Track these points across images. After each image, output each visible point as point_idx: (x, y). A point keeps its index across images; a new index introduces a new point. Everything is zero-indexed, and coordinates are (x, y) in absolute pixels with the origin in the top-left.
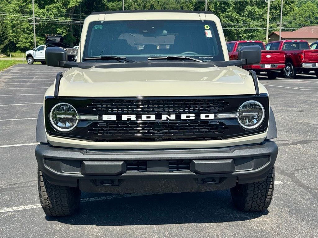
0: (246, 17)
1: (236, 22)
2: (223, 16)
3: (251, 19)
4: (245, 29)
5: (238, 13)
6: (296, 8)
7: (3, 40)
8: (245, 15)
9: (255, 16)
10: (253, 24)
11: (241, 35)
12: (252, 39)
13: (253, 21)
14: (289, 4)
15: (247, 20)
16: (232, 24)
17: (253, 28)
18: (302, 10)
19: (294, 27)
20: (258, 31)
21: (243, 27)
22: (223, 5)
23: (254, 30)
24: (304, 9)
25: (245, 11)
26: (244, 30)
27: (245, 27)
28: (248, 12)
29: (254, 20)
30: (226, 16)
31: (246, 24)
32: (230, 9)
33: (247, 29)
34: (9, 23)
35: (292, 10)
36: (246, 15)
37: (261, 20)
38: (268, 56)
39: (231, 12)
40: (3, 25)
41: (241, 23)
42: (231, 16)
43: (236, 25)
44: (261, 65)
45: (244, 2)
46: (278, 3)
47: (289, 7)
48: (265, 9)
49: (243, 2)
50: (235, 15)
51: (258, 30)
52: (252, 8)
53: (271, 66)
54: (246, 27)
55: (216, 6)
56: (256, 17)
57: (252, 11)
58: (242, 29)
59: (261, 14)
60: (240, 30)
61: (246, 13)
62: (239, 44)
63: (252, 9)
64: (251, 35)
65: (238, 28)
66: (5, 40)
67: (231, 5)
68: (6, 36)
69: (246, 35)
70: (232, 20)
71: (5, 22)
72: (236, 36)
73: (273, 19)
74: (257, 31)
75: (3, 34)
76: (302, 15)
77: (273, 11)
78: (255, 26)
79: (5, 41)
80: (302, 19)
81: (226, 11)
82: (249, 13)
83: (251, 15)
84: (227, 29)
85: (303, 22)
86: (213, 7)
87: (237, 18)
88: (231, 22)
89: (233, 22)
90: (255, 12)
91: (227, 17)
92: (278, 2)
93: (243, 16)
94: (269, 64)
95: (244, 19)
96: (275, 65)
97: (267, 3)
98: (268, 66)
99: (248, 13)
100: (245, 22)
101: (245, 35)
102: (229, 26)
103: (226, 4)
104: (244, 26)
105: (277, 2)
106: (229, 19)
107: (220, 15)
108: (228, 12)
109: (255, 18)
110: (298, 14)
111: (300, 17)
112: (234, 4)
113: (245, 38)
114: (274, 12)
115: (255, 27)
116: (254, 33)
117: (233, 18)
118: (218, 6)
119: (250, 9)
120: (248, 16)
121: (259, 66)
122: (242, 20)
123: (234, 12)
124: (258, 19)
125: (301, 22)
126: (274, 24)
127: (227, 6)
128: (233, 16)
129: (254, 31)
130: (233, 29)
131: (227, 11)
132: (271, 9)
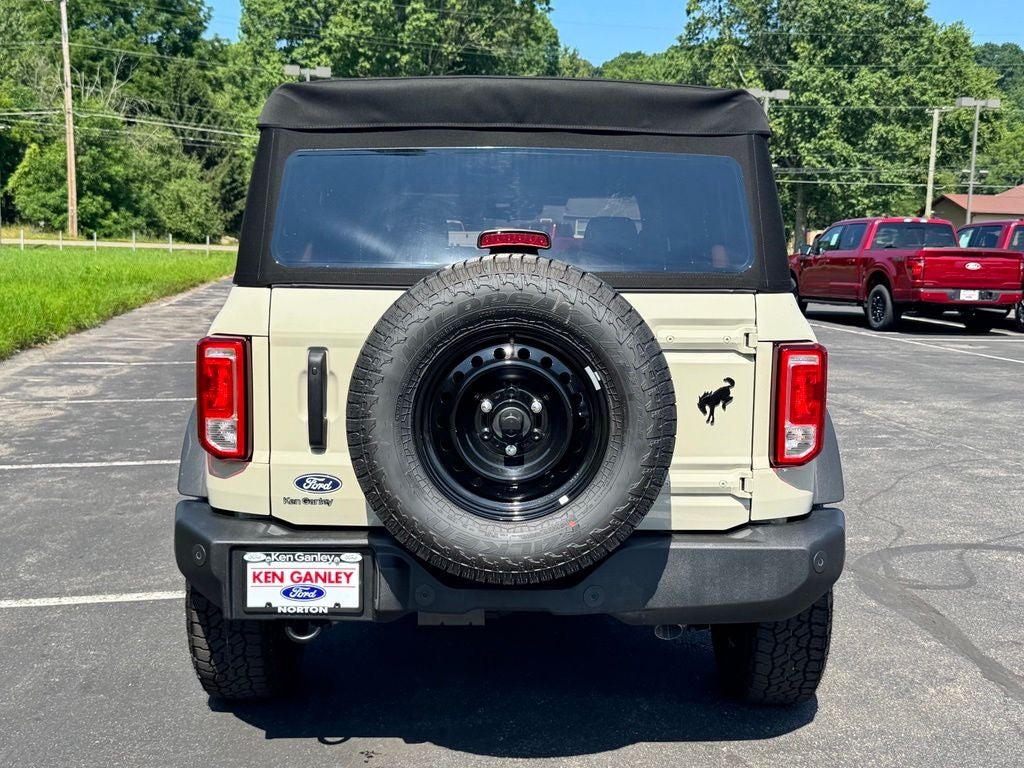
0: (870, 153)
1: (844, 166)
2: (808, 150)
3: (884, 158)
4: (866, 184)
5: (847, 140)
6: (1006, 134)
7: (232, 198)
8: (867, 146)
9: (895, 150)
10: (889, 172)
11: (854, 201)
12: (884, 212)
13: (889, 165)
14: (988, 121)
15: (873, 160)
16: (832, 170)
17: (888, 182)
18: (1015, 138)
19: (992, 184)
20: (903, 192)
21: (862, 179)
22: (808, 121)
23: (892, 189)
24: (1020, 136)
25: (868, 138)
26: (865, 188)
27: (866, 180)
28: (875, 139)
29: (892, 159)
30: (815, 148)
31: (871, 172)
32: (826, 129)
33: (871, 183)
34: (246, 155)
35: (997, 137)
36: (870, 148)
37: (912, 161)
38: (973, 266)
39: (831, 138)
40: (234, 160)
41: (857, 169)
42: (829, 149)
43: (842, 174)
44: (949, 291)
45: (867, 114)
46: (957, 119)
47: (988, 128)
48: (924, 131)
49: (863, 112)
50: (840, 147)
51: (901, 187)
52: (889, 128)
53: (980, 294)
54: (870, 179)
55: (788, 122)
56: (898, 153)
57: (887, 138)
58: (859, 183)
59: (913, 145)
60: (852, 188)
61: (869, 142)
62: (881, 225)
63: (887, 133)
64: (884, 200)
65: (847, 180)
66: (236, 199)
67: (830, 119)
68: (239, 189)
69: (870, 201)
70: (831, 161)
71: (237, 152)
72: (840, 202)
73: (943, 161)
74: (900, 192)
75: (234, 185)
76: (1015, 152)
77: (943, 138)
78: (896, 176)
79: (237, 203)
80: (1015, 163)
81: (815, 136)
82: (879, 143)
83: (886, 146)
84: (817, 185)
85: (1018, 171)
86: (780, 123)
87: (844, 154)
88: (829, 166)
89: (834, 165)
90: (897, 139)
91: (818, 151)
92: (959, 114)
93: (863, 150)
94: (974, 289)
95: (865, 158)
96: (994, 292)
97: (931, 118)
98: (969, 296)
99: (875, 143)
100: (868, 166)
101: (866, 201)
102: (824, 176)
103: (818, 117)
104: (865, 175)
105: (955, 115)
106: (822, 157)
107: (800, 146)
108: (821, 138)
109: (895, 156)
110: (1004, 151)
111: (1010, 156)
112: (839, 118)
113: (864, 210)
114: (947, 140)
115: (895, 180)
116: (890, 197)
117: (835, 154)
118: (795, 122)
119: (882, 131)
120: (876, 149)
121: (944, 295)
122: (859, 159)
123: (838, 139)
124: (903, 158)
125: (1011, 172)
126: (945, 174)
127: (821, 123)
128: (834, 150)
129: (892, 192)
130: (834, 184)
131: (819, 135)
132: (939, 134)
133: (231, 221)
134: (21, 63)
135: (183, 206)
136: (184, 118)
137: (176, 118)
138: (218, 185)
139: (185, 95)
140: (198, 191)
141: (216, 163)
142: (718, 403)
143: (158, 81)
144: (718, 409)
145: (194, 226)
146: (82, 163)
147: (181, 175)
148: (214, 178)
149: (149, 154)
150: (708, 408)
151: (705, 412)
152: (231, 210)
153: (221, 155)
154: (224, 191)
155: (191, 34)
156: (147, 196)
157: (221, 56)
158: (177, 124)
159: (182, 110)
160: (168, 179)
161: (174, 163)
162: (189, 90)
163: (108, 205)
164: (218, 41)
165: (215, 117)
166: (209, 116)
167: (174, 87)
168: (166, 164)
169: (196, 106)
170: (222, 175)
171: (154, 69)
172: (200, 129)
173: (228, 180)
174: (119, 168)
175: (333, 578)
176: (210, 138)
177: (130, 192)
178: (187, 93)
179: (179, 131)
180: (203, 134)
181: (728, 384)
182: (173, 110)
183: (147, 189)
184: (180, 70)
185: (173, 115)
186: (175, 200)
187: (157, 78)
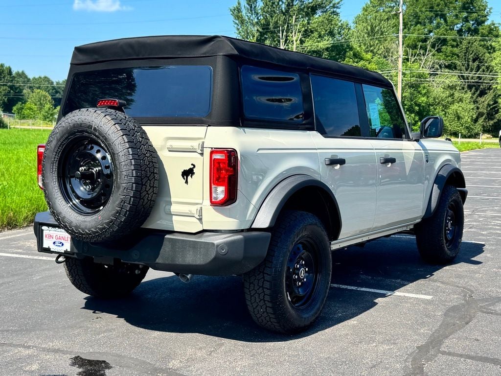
66: (496, 113)
133: (493, 126)
134: (384, 47)
135: (459, 118)
136: (469, 70)
137: (465, 70)
138: (486, 105)
139: (471, 57)
140: (468, 109)
141: (486, 93)
142: (189, 175)
143: (456, 50)
144: (189, 177)
145: (464, 129)
146: (405, 97)
147: (461, 100)
148: (484, 102)
149: (442, 90)
150: (185, 177)
151: (184, 179)
152: (492, 119)
153: (490, 88)
154: (489, 109)
155: (480, 23)
156: (439, 113)
157: (495, 33)
158: (465, 73)
159: (468, 65)
160: (453, 103)
161: (457, 95)
162: (473, 54)
163: (417, 118)
164: (494, 24)
165: (488, 68)
166: (483, 67)
167: (465, 53)
168: (452, 95)
169: (477, 63)
170: (488, 100)
171: (455, 43)
172: (476, 75)
173: (492, 103)
174: (424, 99)
175: (66, 239)
176: (484, 80)
177: (429, 111)
178: (472, 55)
179: (465, 77)
180: (480, 78)
181: (193, 166)
182: (464, 66)
183: (439, 109)
184: (469, 43)
185: (463, 68)
186: (454, 115)
187: (455, 49)
